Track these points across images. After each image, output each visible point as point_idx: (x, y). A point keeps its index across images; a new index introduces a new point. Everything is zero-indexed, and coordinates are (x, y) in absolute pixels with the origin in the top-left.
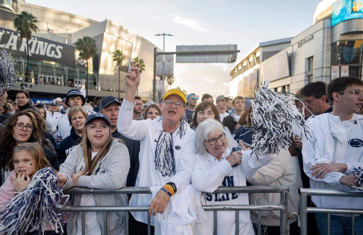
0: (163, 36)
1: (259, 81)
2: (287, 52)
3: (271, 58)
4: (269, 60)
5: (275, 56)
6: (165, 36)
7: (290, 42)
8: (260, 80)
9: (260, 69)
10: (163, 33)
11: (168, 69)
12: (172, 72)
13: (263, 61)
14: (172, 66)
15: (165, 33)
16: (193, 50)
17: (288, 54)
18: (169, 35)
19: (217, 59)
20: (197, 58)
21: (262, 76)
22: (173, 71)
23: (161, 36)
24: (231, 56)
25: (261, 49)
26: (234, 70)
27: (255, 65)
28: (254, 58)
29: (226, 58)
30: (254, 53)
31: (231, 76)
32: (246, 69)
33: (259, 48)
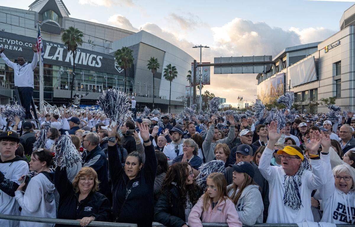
0: (200, 48)
3: (298, 63)
4: (295, 64)
6: (202, 48)
7: (317, 47)
8: (287, 84)
9: (287, 73)
10: (200, 45)
11: (205, 78)
13: (290, 65)
15: (202, 45)
17: (314, 59)
18: (206, 47)
19: (253, 69)
22: (209, 80)
23: (198, 48)
24: (266, 66)
25: (288, 54)
26: (261, 74)
27: (282, 69)
28: (280, 62)
29: (261, 69)
30: (281, 58)
31: (258, 80)
32: (273, 74)
33: (285, 53)
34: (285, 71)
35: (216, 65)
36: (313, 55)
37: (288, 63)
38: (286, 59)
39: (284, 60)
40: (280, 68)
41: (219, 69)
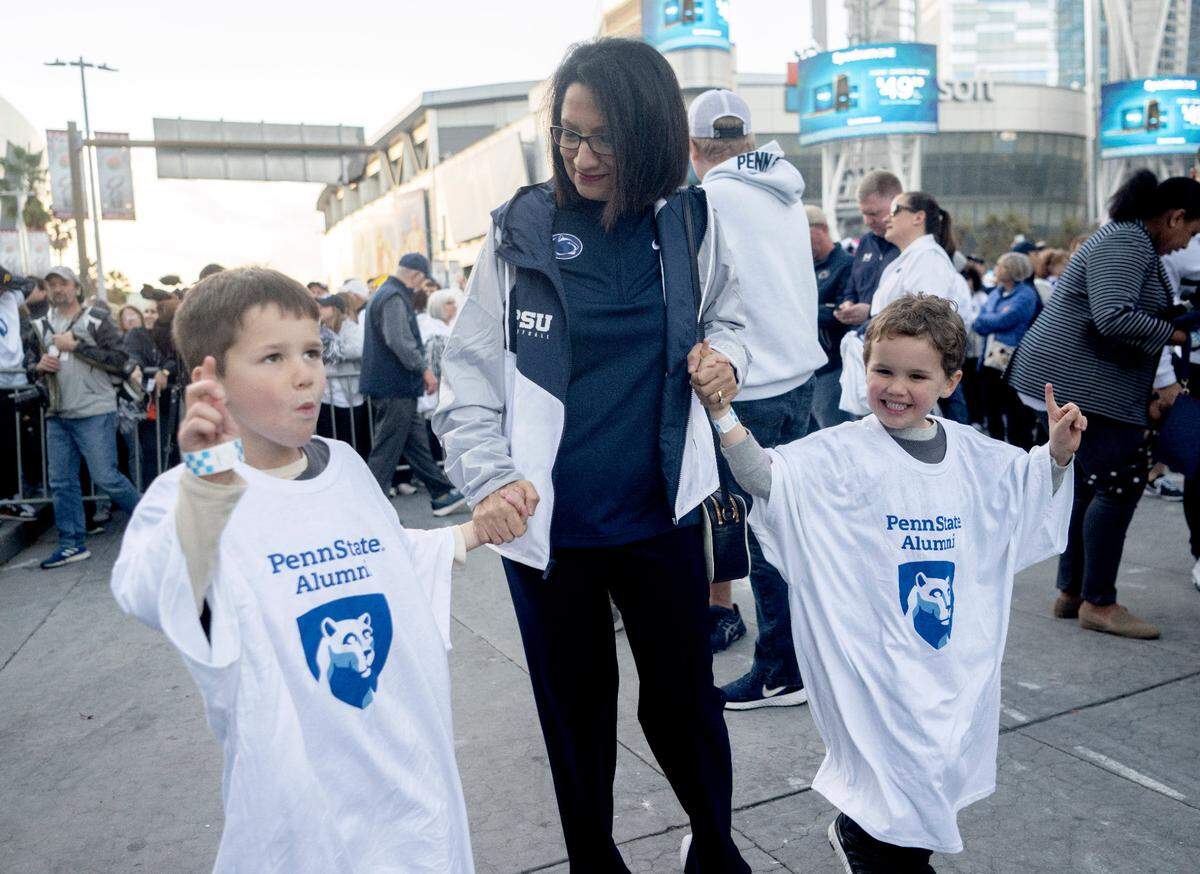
0: (78, 68)
1: (433, 235)
2: (519, 134)
3: (470, 152)
4: (460, 158)
5: (481, 147)
6: (86, 69)
7: (524, 98)
8: (437, 233)
9: (434, 188)
10: (77, 60)
11: (112, 194)
12: (128, 206)
13: (442, 159)
14: (126, 184)
15: (85, 61)
16: (217, 138)
17: (522, 143)
18: (104, 67)
19: (305, 169)
20: (234, 163)
21: (444, 217)
22: (132, 202)
23: (68, 67)
24: (347, 161)
25: (431, 114)
26: (332, 190)
27: (415, 173)
28: (406, 146)
29: (333, 168)
30: (408, 127)
31: (323, 214)
32: (383, 189)
33: (423, 109)
34: (423, 180)
35: (165, 148)
36: (515, 128)
37: (433, 149)
38: (426, 133)
39: (420, 135)
40: (407, 168)
41: (174, 161)
